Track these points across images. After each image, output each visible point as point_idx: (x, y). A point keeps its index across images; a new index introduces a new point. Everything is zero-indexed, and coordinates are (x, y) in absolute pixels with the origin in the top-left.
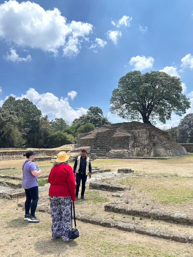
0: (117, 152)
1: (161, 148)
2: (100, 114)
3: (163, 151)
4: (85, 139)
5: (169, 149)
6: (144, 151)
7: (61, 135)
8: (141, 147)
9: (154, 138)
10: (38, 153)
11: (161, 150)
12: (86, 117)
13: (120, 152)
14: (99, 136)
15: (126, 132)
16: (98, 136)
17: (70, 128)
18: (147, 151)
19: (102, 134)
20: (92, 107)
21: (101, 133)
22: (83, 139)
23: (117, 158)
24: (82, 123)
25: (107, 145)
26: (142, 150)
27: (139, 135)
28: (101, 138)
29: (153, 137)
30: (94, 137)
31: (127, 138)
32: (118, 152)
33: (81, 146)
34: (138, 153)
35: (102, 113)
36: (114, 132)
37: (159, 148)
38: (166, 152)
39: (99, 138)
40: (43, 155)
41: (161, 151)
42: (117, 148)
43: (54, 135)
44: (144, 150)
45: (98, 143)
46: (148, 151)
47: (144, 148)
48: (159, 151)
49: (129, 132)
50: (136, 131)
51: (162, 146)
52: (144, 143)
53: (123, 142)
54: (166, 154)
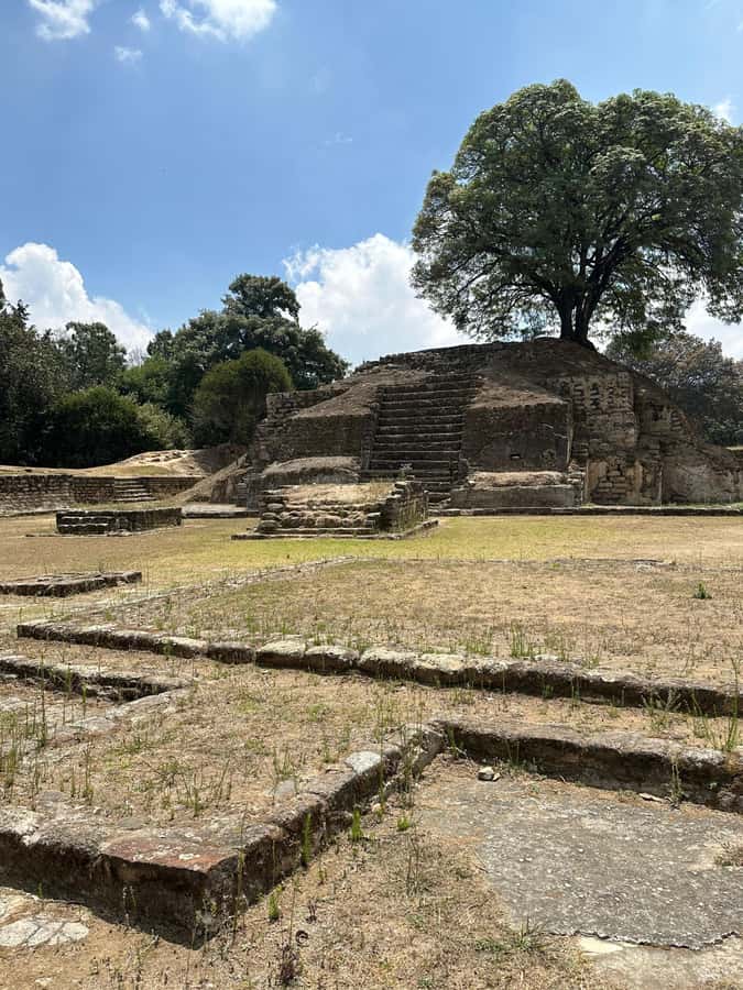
0: (507, 485)
1: (693, 466)
2: (286, 314)
3: (705, 476)
4: (319, 420)
5: (732, 471)
6: (627, 478)
7: (112, 406)
8: (612, 459)
9: (656, 418)
10: (39, 489)
11: (697, 475)
12: (221, 324)
13: (524, 484)
14: (393, 407)
15: (530, 385)
16: (383, 407)
17: (142, 376)
18: (644, 479)
19: (408, 398)
20: (248, 278)
21: (401, 389)
22: (309, 420)
23: (522, 513)
24: (206, 354)
25: (442, 447)
26: (618, 473)
27: (595, 402)
28: (402, 415)
29: (650, 412)
30: (366, 411)
31: (552, 413)
32: (515, 483)
33: (300, 455)
34: (594, 487)
35: (294, 310)
36: (468, 385)
37: (684, 462)
38: (718, 480)
39: (394, 414)
40: (64, 499)
41: (695, 478)
42: (504, 465)
43: (75, 404)
44: (630, 472)
45: (391, 441)
46: (649, 479)
47: (631, 464)
48: (683, 478)
49: (545, 385)
50: (582, 380)
51: (703, 456)
52: (623, 441)
53: (534, 434)
54: (717, 492)
